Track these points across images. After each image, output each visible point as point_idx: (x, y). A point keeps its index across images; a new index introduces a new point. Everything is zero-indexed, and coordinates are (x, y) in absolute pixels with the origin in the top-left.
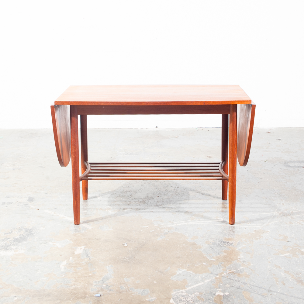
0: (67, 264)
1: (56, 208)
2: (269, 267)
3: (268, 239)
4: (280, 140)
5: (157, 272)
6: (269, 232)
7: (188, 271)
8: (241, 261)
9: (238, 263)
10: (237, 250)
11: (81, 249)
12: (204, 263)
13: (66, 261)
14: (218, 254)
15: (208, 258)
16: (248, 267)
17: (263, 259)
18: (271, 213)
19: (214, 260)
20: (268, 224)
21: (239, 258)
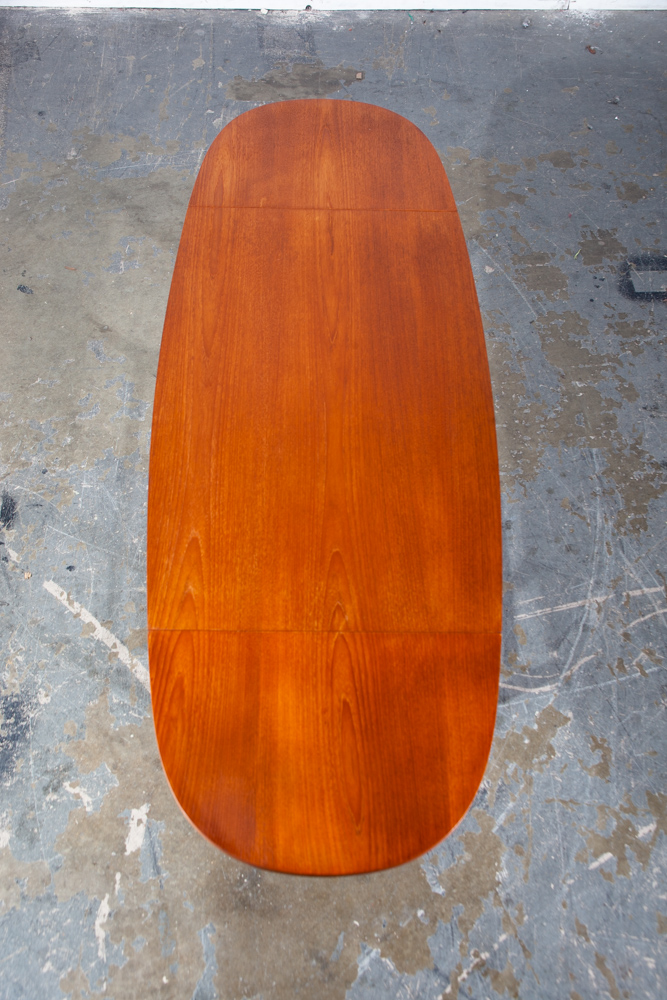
0: (110, 915)
1: (70, 568)
2: (563, 932)
3: (566, 766)
4: (615, 103)
5: (314, 962)
6: (569, 723)
7: (383, 959)
8: (502, 895)
9: (495, 910)
10: (494, 830)
11: (140, 822)
12: (420, 913)
13: (107, 896)
14: (453, 855)
15: (429, 877)
16: (516, 936)
17: (552, 886)
18: (580, 602)
19: (440, 890)
20: (569, 673)
21: (499, 883)
